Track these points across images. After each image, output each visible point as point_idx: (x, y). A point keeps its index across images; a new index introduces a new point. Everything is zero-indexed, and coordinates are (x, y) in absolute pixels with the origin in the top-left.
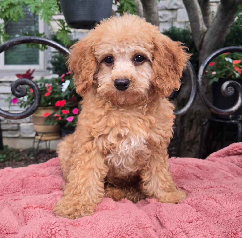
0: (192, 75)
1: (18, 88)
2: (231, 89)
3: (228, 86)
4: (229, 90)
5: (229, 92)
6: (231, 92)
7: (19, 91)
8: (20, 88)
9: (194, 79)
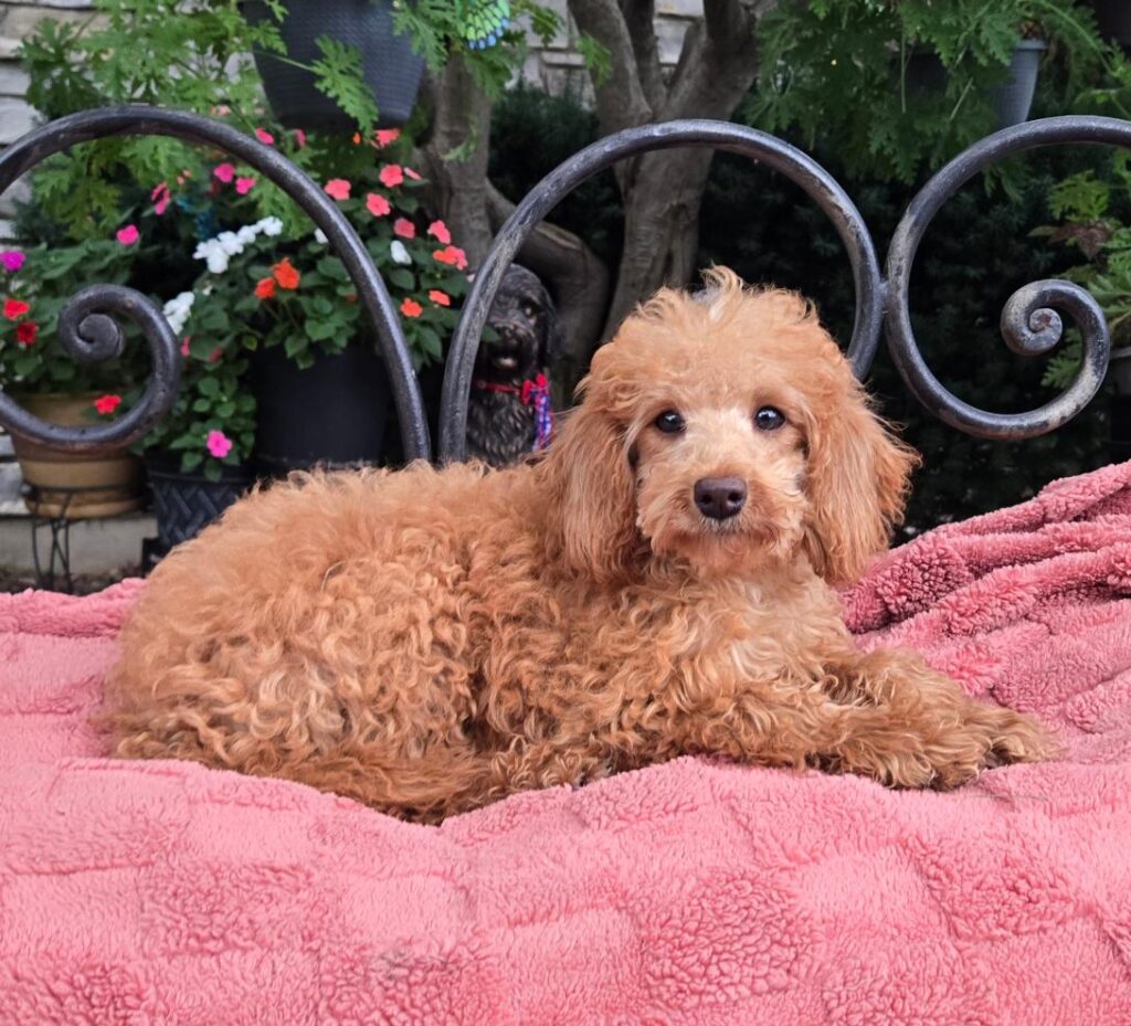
1: (82, 325)
2: (1047, 320)
3: (1034, 307)
5: (1033, 337)
7: (89, 341)
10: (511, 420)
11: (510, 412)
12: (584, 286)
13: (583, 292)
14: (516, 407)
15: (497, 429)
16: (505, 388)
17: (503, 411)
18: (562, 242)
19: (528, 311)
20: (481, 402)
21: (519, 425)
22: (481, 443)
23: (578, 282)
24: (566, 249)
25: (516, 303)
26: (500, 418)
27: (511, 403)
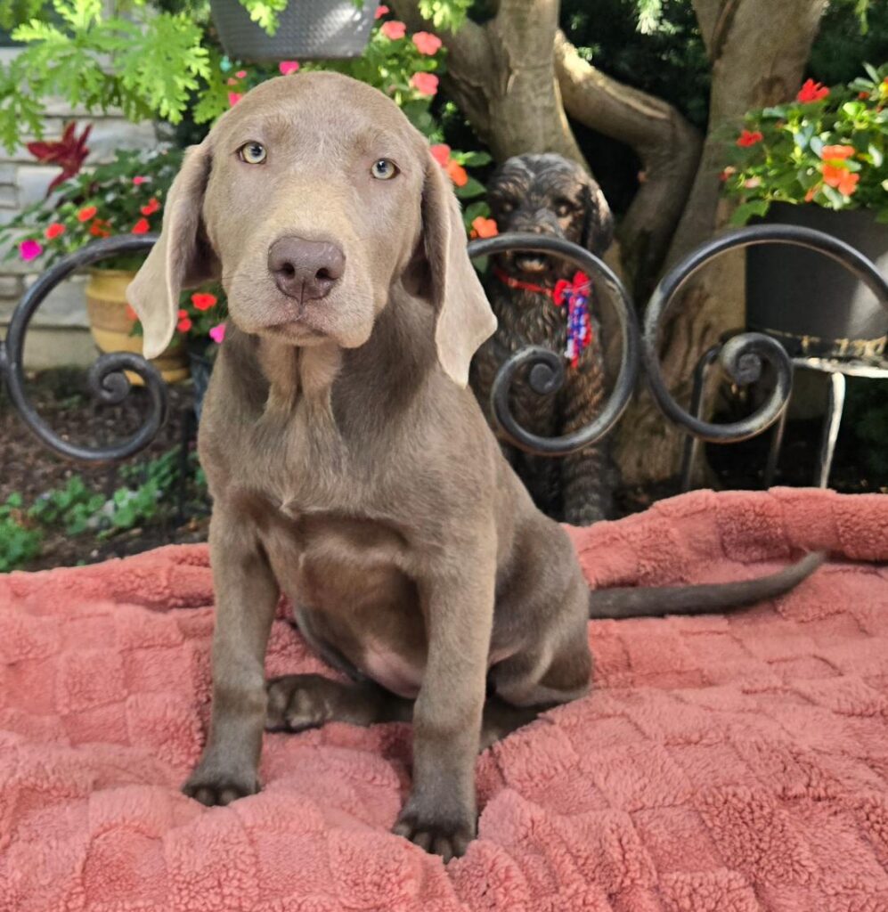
0: (624, 323)
1: (106, 382)
2: (751, 361)
3: (742, 352)
4: (742, 365)
5: (742, 373)
6: (747, 372)
7: (110, 390)
8: (113, 382)
9: (629, 332)
10: (540, 322)
11: (539, 314)
12: (672, 157)
13: (670, 164)
14: (546, 309)
15: (525, 330)
16: (538, 289)
17: (532, 313)
18: (647, 111)
19: (563, 209)
20: (511, 302)
21: (548, 328)
22: (506, 343)
23: (665, 153)
24: (651, 118)
25: (549, 203)
26: (528, 320)
27: (541, 303)
